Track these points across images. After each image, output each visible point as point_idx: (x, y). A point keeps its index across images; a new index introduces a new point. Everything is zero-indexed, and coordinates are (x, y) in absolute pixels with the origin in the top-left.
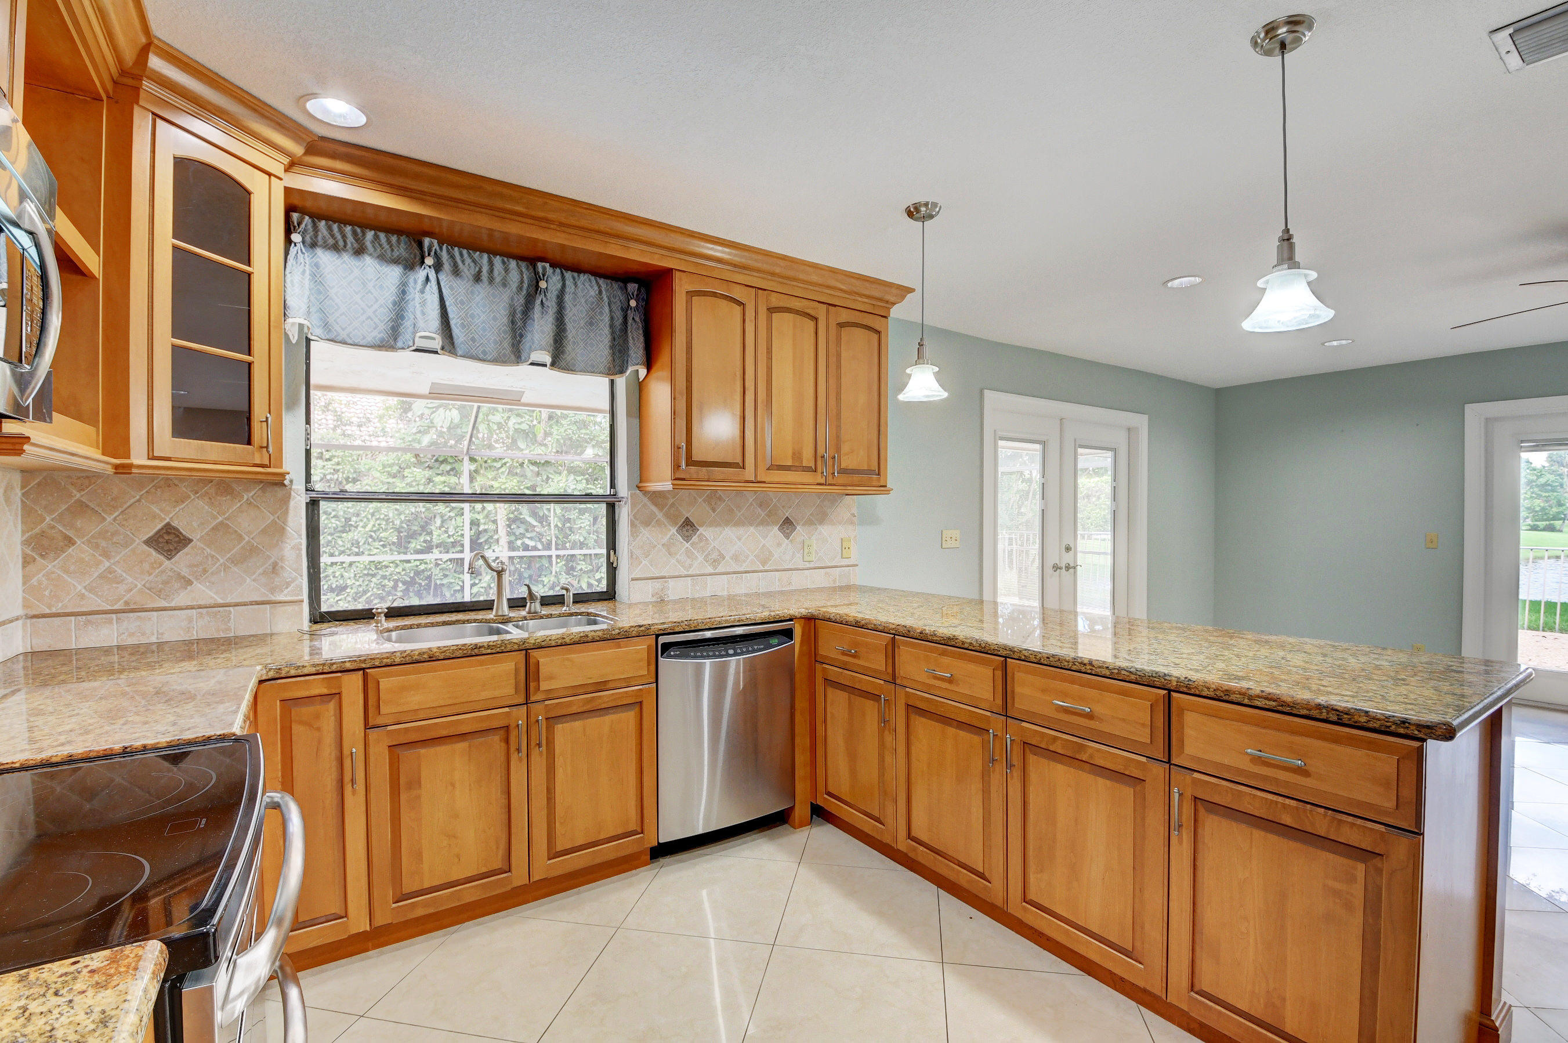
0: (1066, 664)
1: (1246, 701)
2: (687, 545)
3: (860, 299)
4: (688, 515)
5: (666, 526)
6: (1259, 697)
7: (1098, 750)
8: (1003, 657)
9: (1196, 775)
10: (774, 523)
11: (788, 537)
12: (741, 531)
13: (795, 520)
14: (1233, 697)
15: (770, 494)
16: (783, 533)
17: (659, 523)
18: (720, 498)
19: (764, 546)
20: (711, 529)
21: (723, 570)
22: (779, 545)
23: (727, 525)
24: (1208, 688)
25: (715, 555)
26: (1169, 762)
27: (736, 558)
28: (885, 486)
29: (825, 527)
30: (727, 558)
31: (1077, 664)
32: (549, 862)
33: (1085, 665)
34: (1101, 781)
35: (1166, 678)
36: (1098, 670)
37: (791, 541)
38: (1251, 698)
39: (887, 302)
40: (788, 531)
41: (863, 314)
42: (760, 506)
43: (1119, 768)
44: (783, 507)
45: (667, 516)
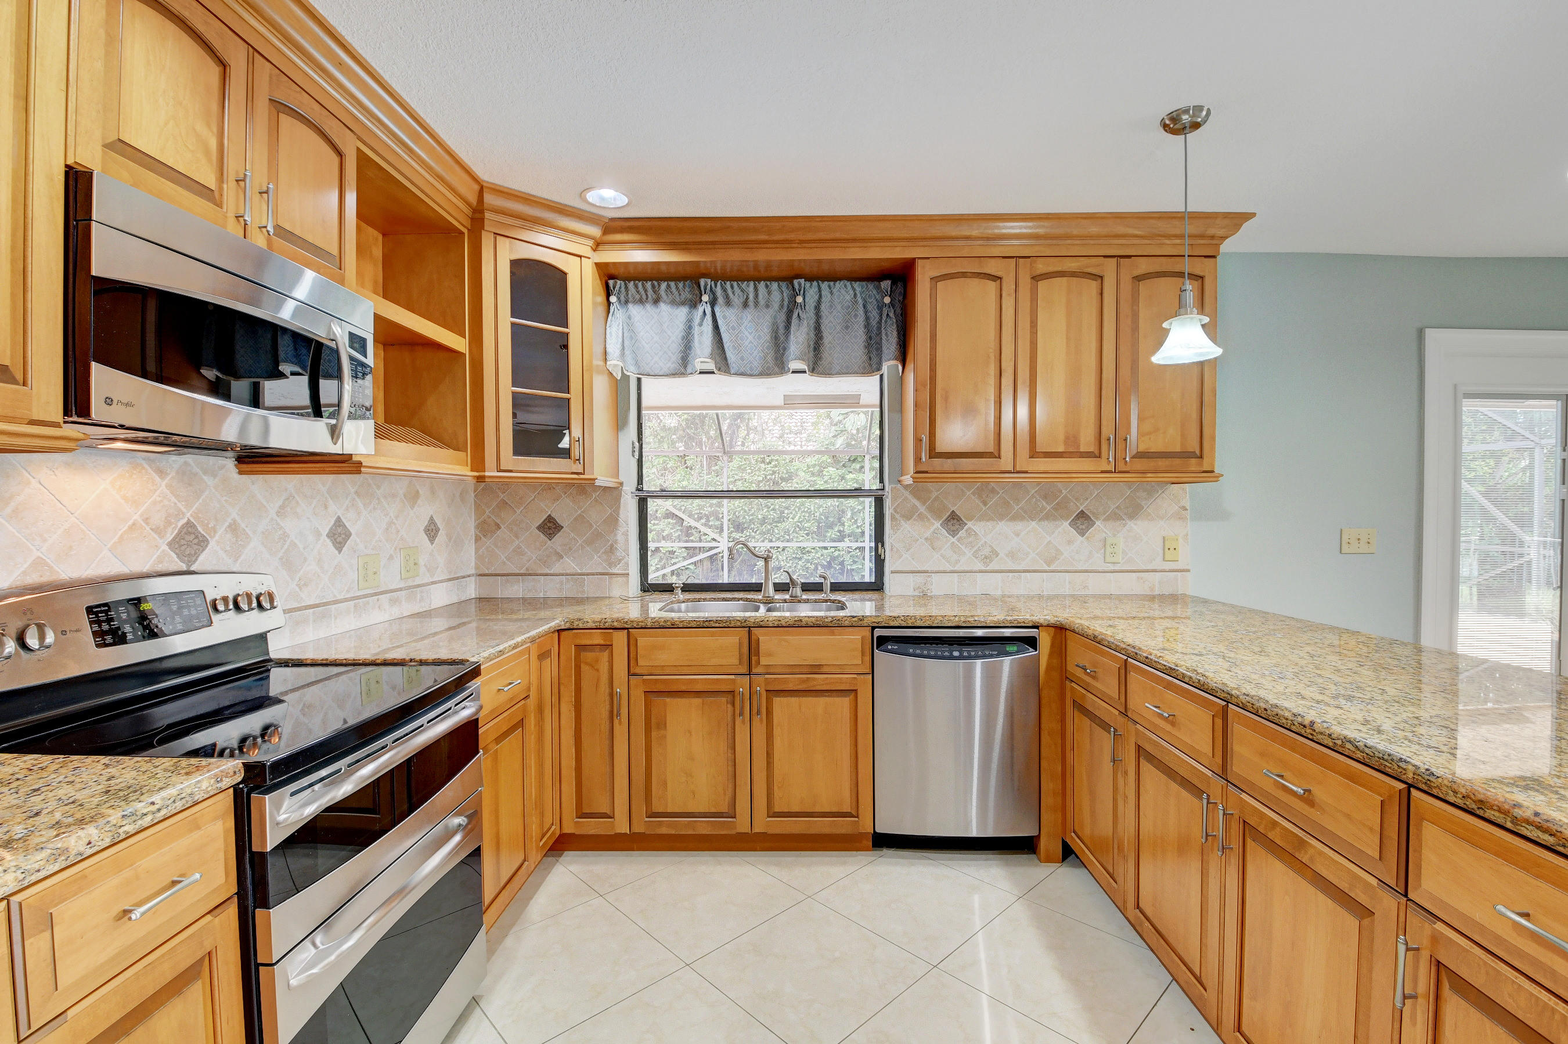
0: (1284, 721)
1: (1509, 825)
2: (954, 540)
3: (1167, 242)
4: (954, 509)
5: (929, 520)
6: (1528, 822)
7: (1321, 853)
8: (1225, 701)
9: (1439, 926)
10: (1064, 518)
11: (1082, 534)
12: (1019, 526)
13: (1094, 514)
14: (1489, 814)
15: (1059, 485)
16: (1077, 529)
17: (921, 517)
18: (993, 491)
19: (1049, 542)
20: (983, 523)
21: (997, 568)
22: (1070, 542)
23: (1001, 519)
24: (1455, 792)
25: (986, 551)
26: (1406, 895)
27: (1012, 555)
28: (1212, 472)
29: (1139, 522)
30: (1001, 555)
31: (1296, 724)
32: (769, 819)
33: (1305, 726)
34: (1322, 898)
35: (1401, 764)
36: (1320, 737)
37: (1087, 538)
38: (1515, 820)
39: (1213, 237)
40: (1084, 527)
41: (1173, 259)
42: (1045, 497)
43: (1344, 886)
44: (1076, 499)
45: (930, 509)
